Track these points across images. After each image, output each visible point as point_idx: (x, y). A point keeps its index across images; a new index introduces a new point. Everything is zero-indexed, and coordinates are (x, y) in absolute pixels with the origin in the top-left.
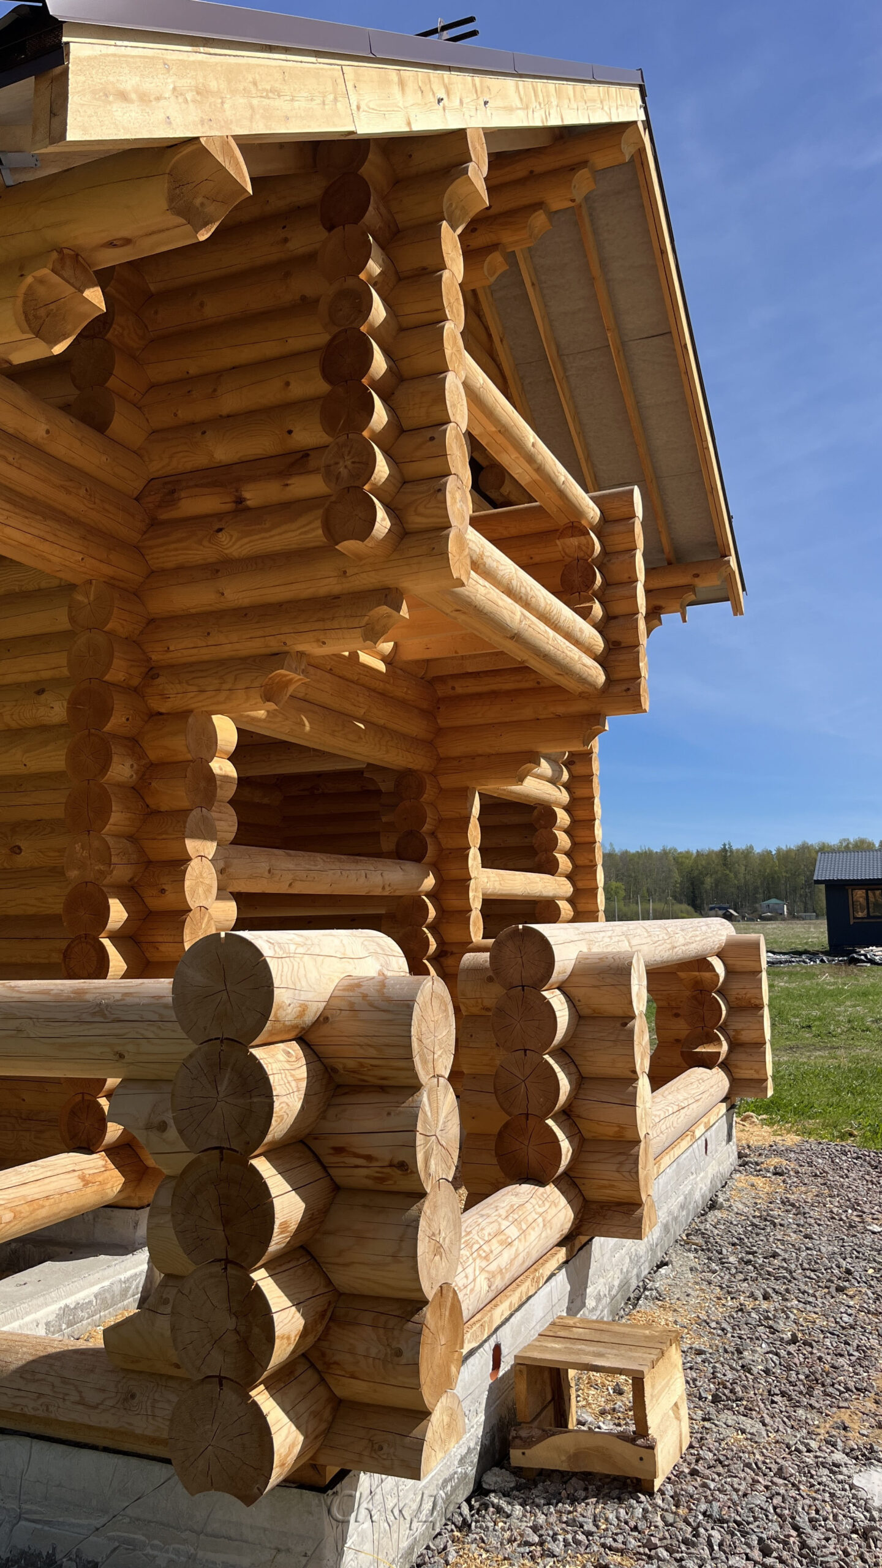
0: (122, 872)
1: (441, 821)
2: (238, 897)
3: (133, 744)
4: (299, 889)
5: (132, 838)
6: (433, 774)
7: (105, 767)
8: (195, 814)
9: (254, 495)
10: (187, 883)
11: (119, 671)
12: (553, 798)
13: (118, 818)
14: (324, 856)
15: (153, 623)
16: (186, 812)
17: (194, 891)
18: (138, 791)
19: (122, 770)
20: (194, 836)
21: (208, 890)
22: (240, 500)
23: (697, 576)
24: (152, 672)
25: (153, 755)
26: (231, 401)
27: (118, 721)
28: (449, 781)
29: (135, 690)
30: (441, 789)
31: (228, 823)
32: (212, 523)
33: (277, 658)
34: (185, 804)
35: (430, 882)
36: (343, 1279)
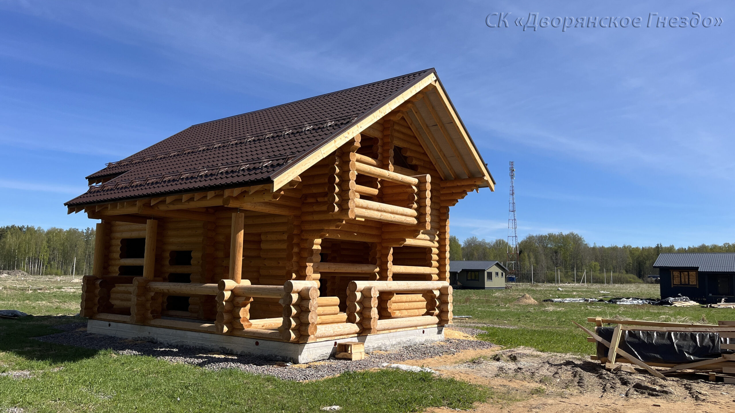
0: (295, 268)
1: (382, 254)
2: (321, 273)
3: (298, 245)
4: (336, 271)
5: (298, 262)
6: (380, 243)
7: (292, 250)
8: (309, 258)
9: (319, 200)
10: (306, 271)
11: (295, 232)
12: (431, 246)
13: (295, 259)
14: (344, 264)
15: (303, 222)
16: (307, 258)
17: (308, 273)
18: (298, 254)
19: (296, 250)
20: (308, 262)
21: (311, 272)
22: (317, 200)
23: (475, 182)
24: (302, 231)
25: (302, 247)
26: (317, 181)
27: (295, 241)
28: (384, 245)
29: (299, 235)
30: (383, 247)
31: (319, 258)
32: (312, 204)
33: (322, 230)
34: (306, 256)
35: (378, 269)
36: (302, 321)
